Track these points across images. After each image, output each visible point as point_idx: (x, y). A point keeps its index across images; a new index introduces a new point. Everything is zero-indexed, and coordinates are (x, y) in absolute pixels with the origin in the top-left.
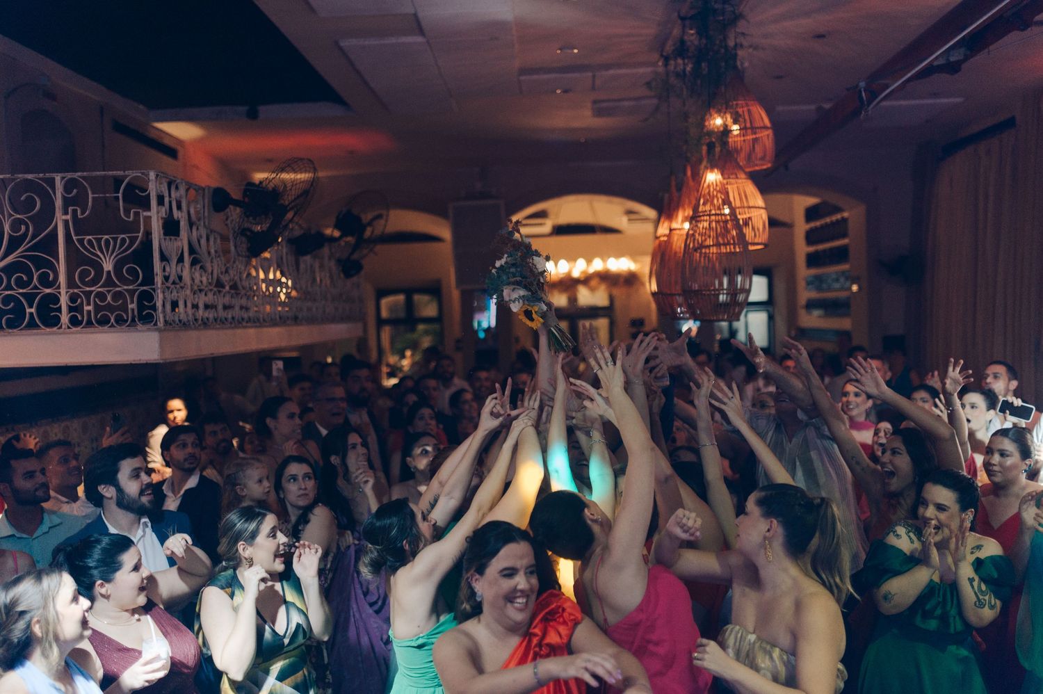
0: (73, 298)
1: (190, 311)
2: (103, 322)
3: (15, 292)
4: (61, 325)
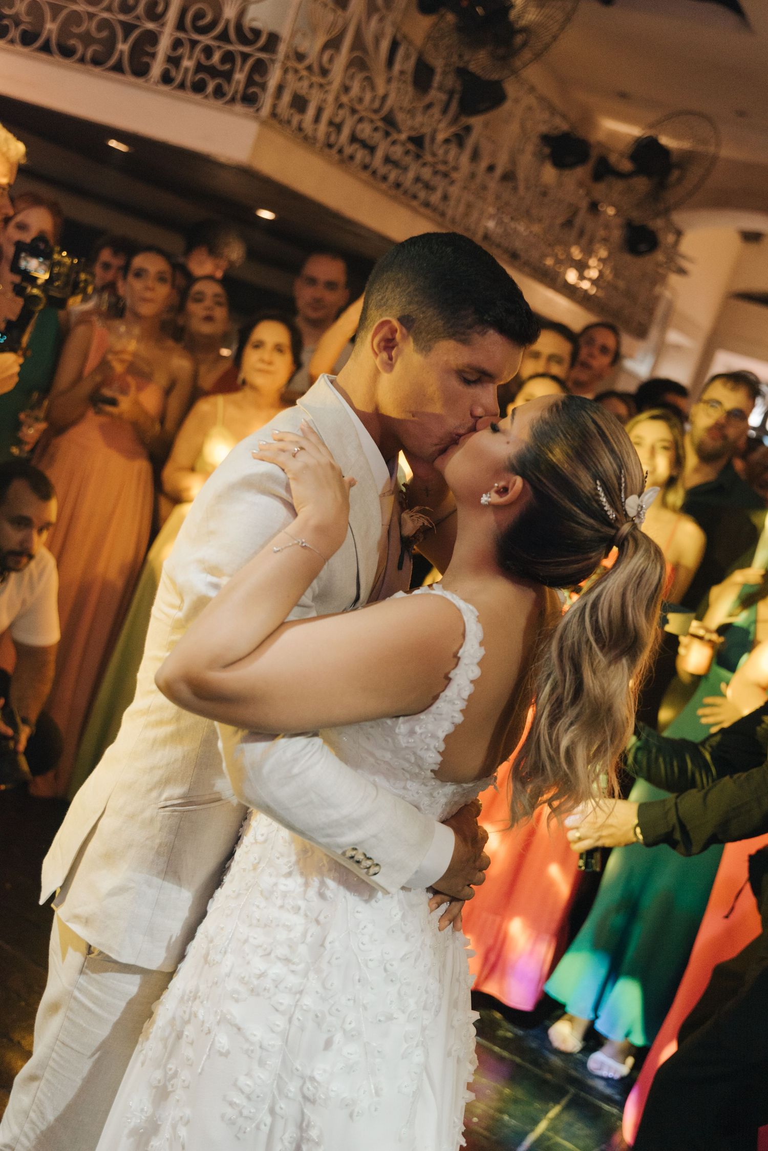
0: (177, 44)
1: (323, 127)
2: (199, 87)
3: (114, 17)
4: (149, 77)
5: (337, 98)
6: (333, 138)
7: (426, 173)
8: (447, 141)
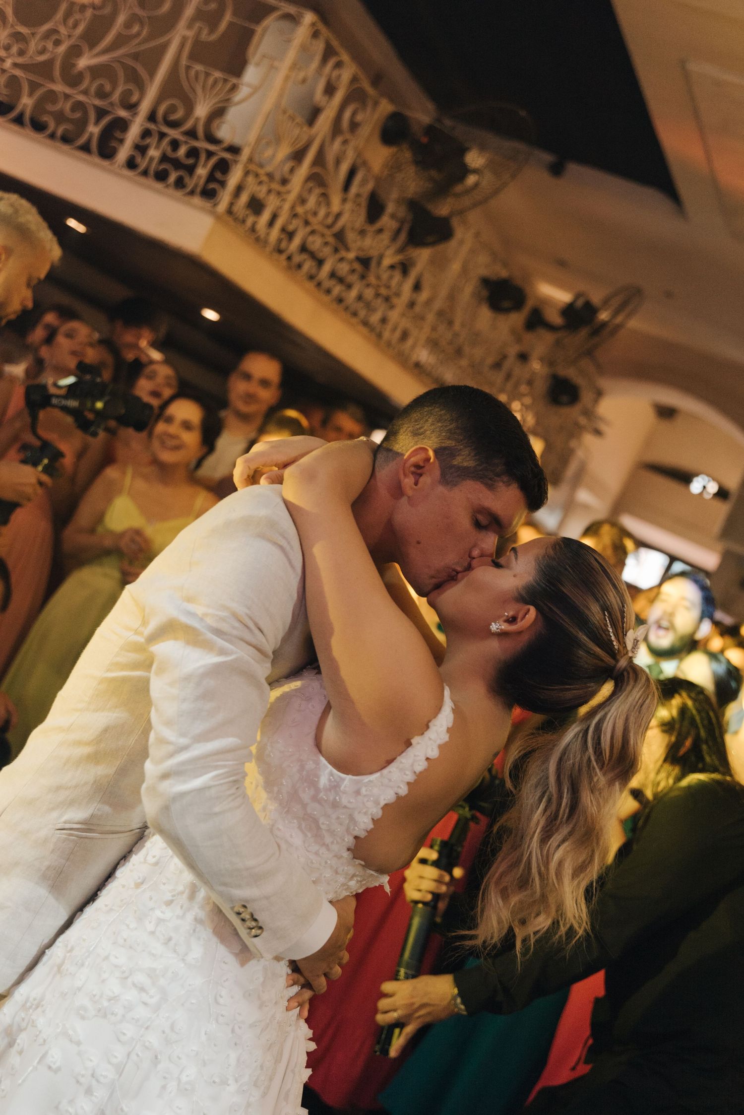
0: (146, 134)
1: (275, 233)
2: (161, 176)
3: (88, 101)
4: (114, 161)
5: (293, 208)
6: (283, 245)
7: (369, 293)
8: (392, 267)
